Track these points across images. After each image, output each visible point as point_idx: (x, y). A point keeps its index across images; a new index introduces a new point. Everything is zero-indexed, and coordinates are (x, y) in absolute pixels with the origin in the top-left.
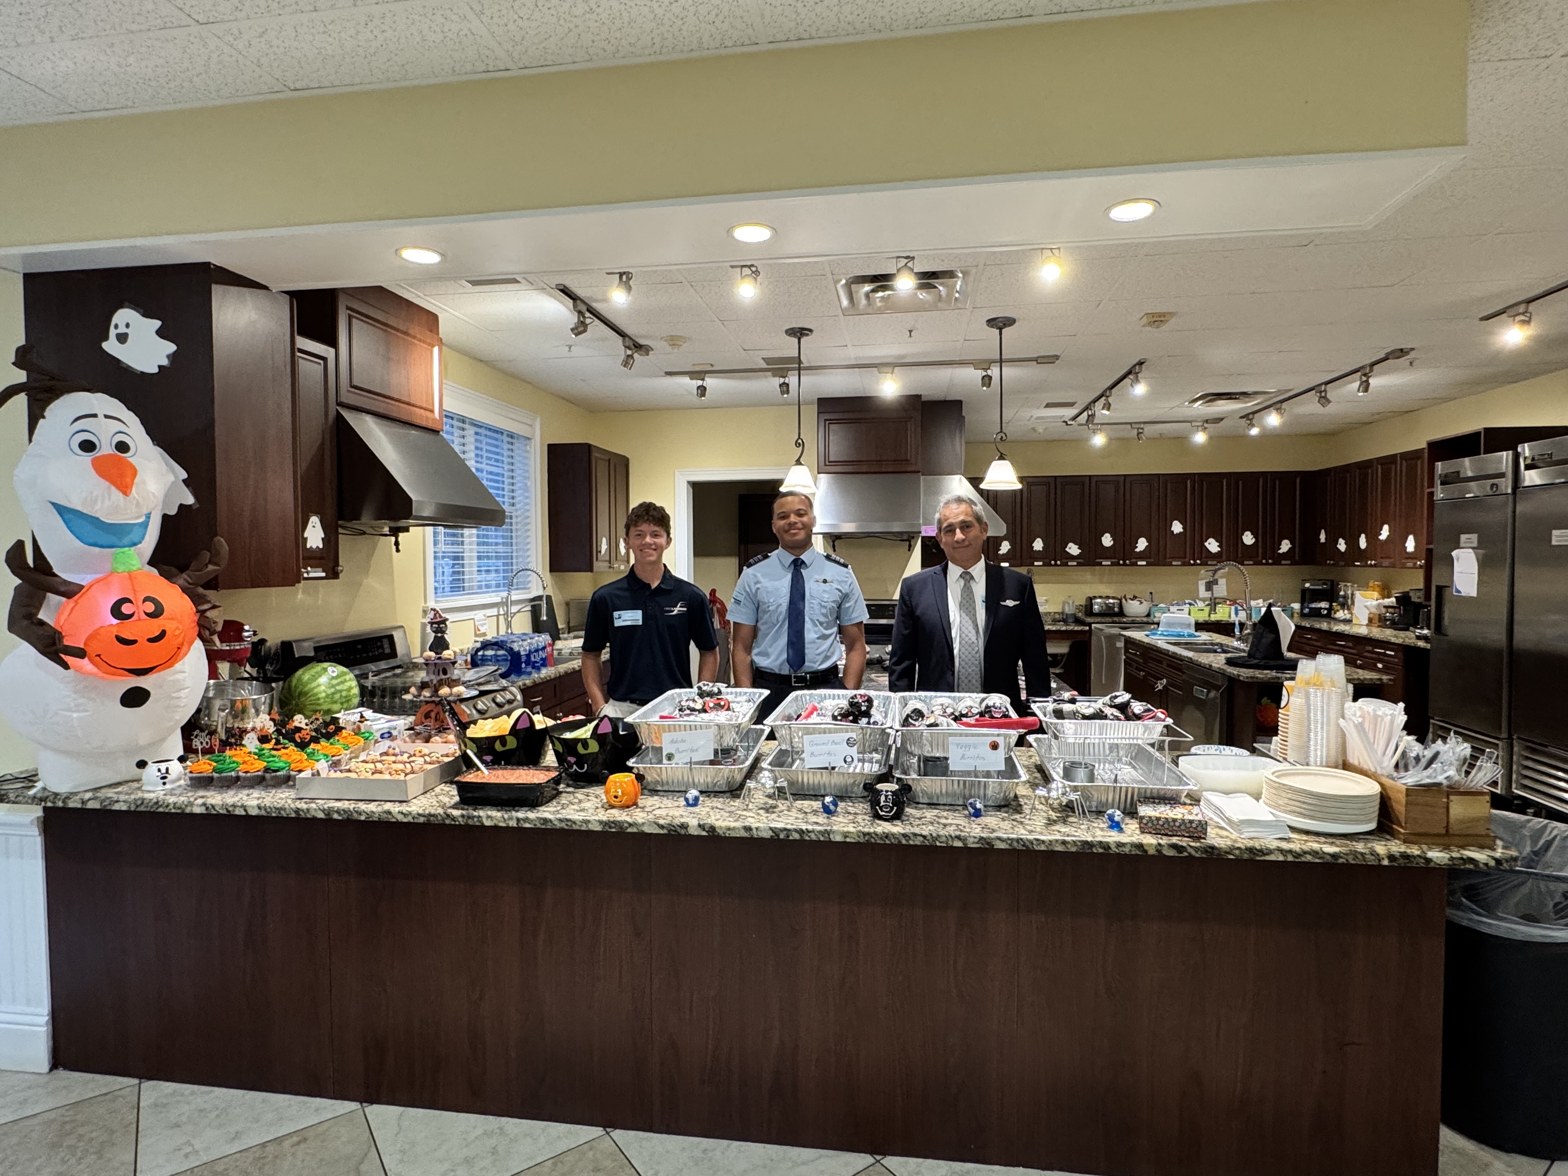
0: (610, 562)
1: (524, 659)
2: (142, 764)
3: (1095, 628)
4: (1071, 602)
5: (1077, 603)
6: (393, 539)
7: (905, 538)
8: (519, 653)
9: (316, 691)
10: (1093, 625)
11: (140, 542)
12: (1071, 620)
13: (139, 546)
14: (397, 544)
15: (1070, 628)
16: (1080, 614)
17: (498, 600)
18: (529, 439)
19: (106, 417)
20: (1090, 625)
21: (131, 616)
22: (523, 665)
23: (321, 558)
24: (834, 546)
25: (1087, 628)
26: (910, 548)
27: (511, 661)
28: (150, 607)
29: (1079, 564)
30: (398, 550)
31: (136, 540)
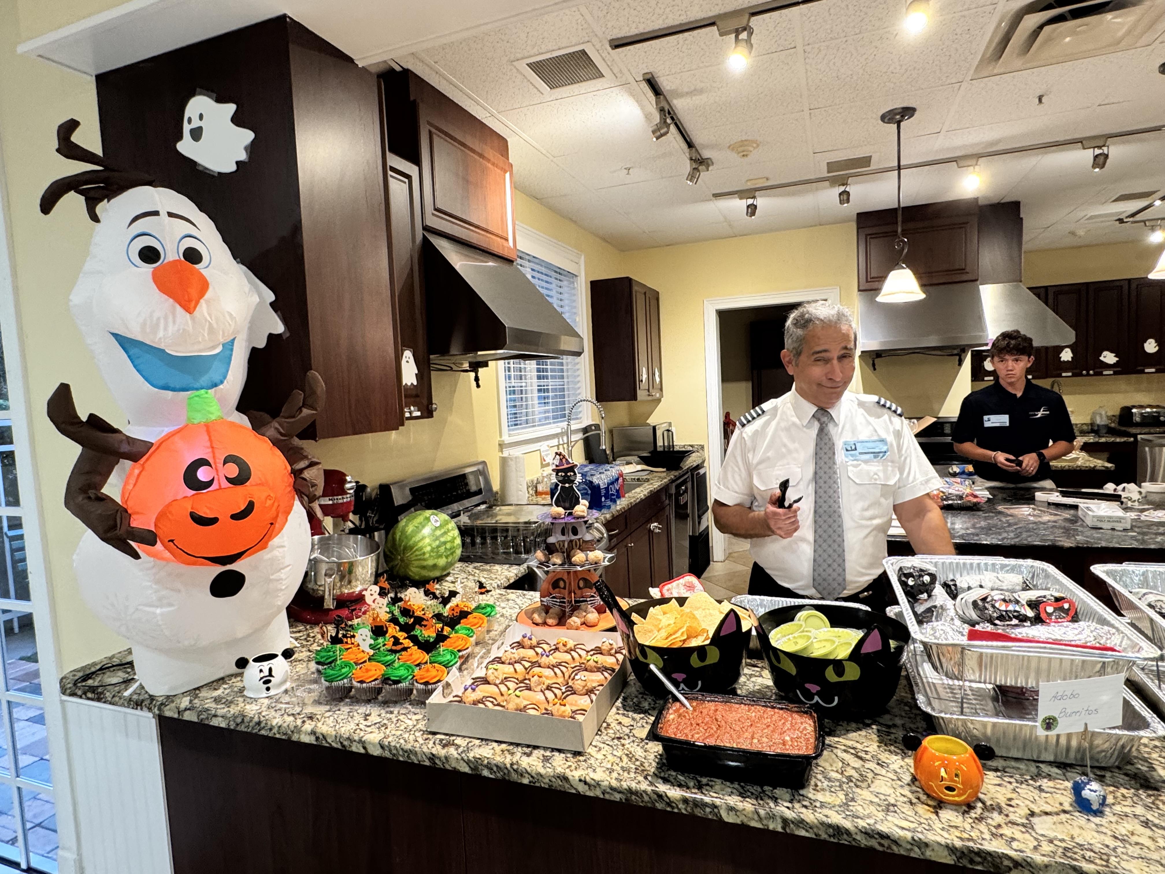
0: (649, 390)
1: (603, 492)
2: (242, 663)
3: (1142, 439)
4: (1103, 413)
5: (1110, 413)
6: (472, 375)
7: (955, 352)
8: (599, 485)
9: (420, 544)
10: (1139, 437)
11: (222, 382)
12: (1104, 431)
13: (221, 386)
14: (477, 379)
15: (1103, 440)
16: (1113, 425)
17: (559, 430)
18: (576, 276)
19: (170, 215)
20: (1135, 436)
21: (210, 483)
22: (603, 499)
23: (417, 396)
24: (874, 365)
25: (1132, 439)
26: (960, 363)
27: (592, 495)
28: (233, 470)
29: (1115, 373)
30: (478, 386)
31: (216, 378)
